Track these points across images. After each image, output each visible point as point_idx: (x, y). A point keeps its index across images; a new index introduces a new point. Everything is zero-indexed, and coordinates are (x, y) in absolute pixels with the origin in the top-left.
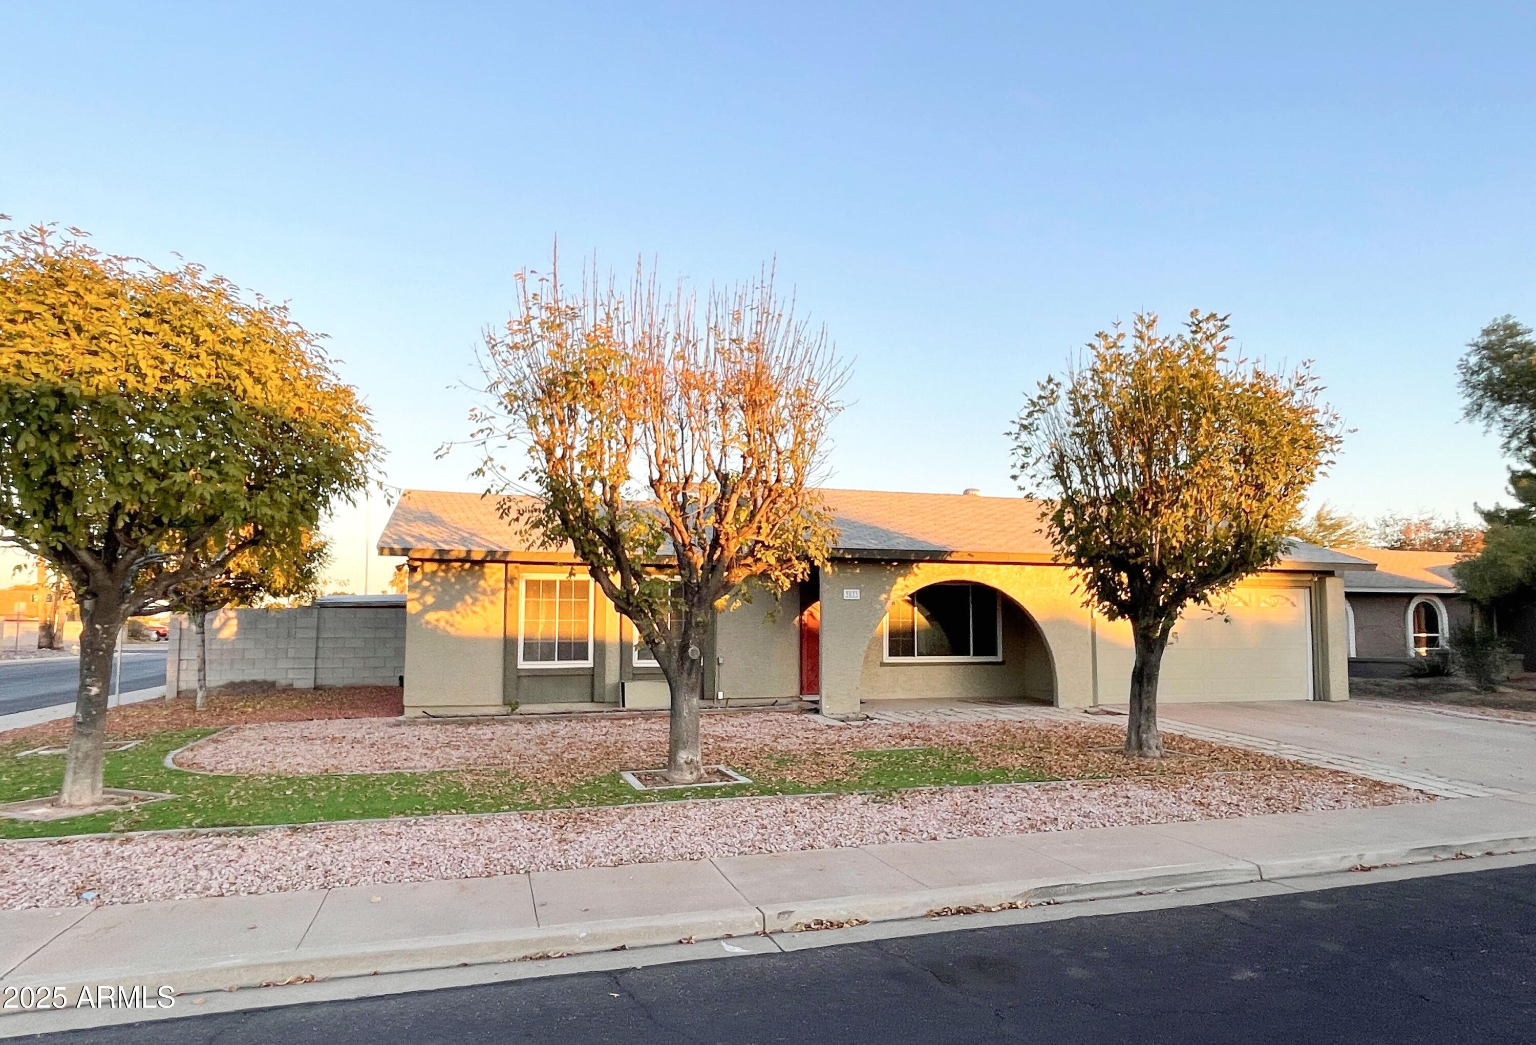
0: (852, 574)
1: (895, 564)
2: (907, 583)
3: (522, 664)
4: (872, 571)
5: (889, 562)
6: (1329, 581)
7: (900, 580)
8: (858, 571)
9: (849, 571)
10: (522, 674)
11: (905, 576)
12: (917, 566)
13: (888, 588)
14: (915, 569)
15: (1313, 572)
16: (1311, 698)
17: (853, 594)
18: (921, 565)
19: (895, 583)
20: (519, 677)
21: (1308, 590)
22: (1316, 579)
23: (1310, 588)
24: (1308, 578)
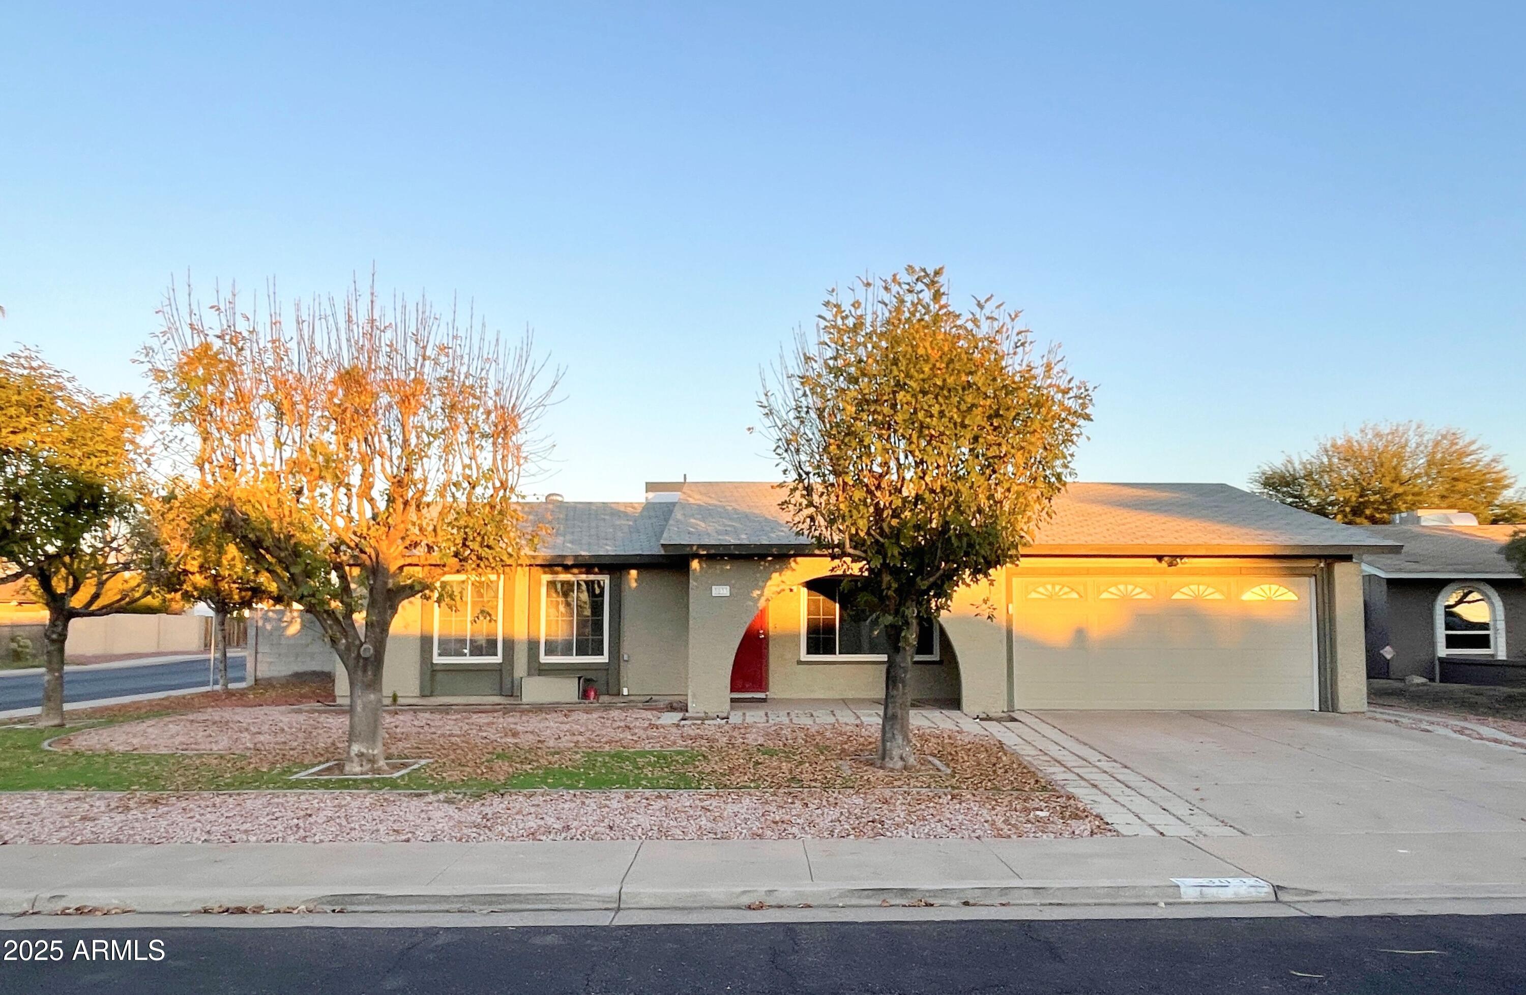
0: (722, 570)
1: (770, 558)
2: (783, 578)
3: (437, 659)
4: (744, 566)
5: (763, 557)
6: (1340, 569)
7: (775, 576)
8: (728, 567)
9: (718, 567)
10: (438, 668)
11: (780, 571)
12: (795, 561)
13: (761, 584)
14: (793, 564)
15: (1319, 557)
16: (1317, 708)
17: (721, 591)
18: (799, 559)
19: (770, 578)
20: (433, 671)
21: (1313, 579)
22: (1322, 565)
23: (1315, 576)
24: (1311, 563)
